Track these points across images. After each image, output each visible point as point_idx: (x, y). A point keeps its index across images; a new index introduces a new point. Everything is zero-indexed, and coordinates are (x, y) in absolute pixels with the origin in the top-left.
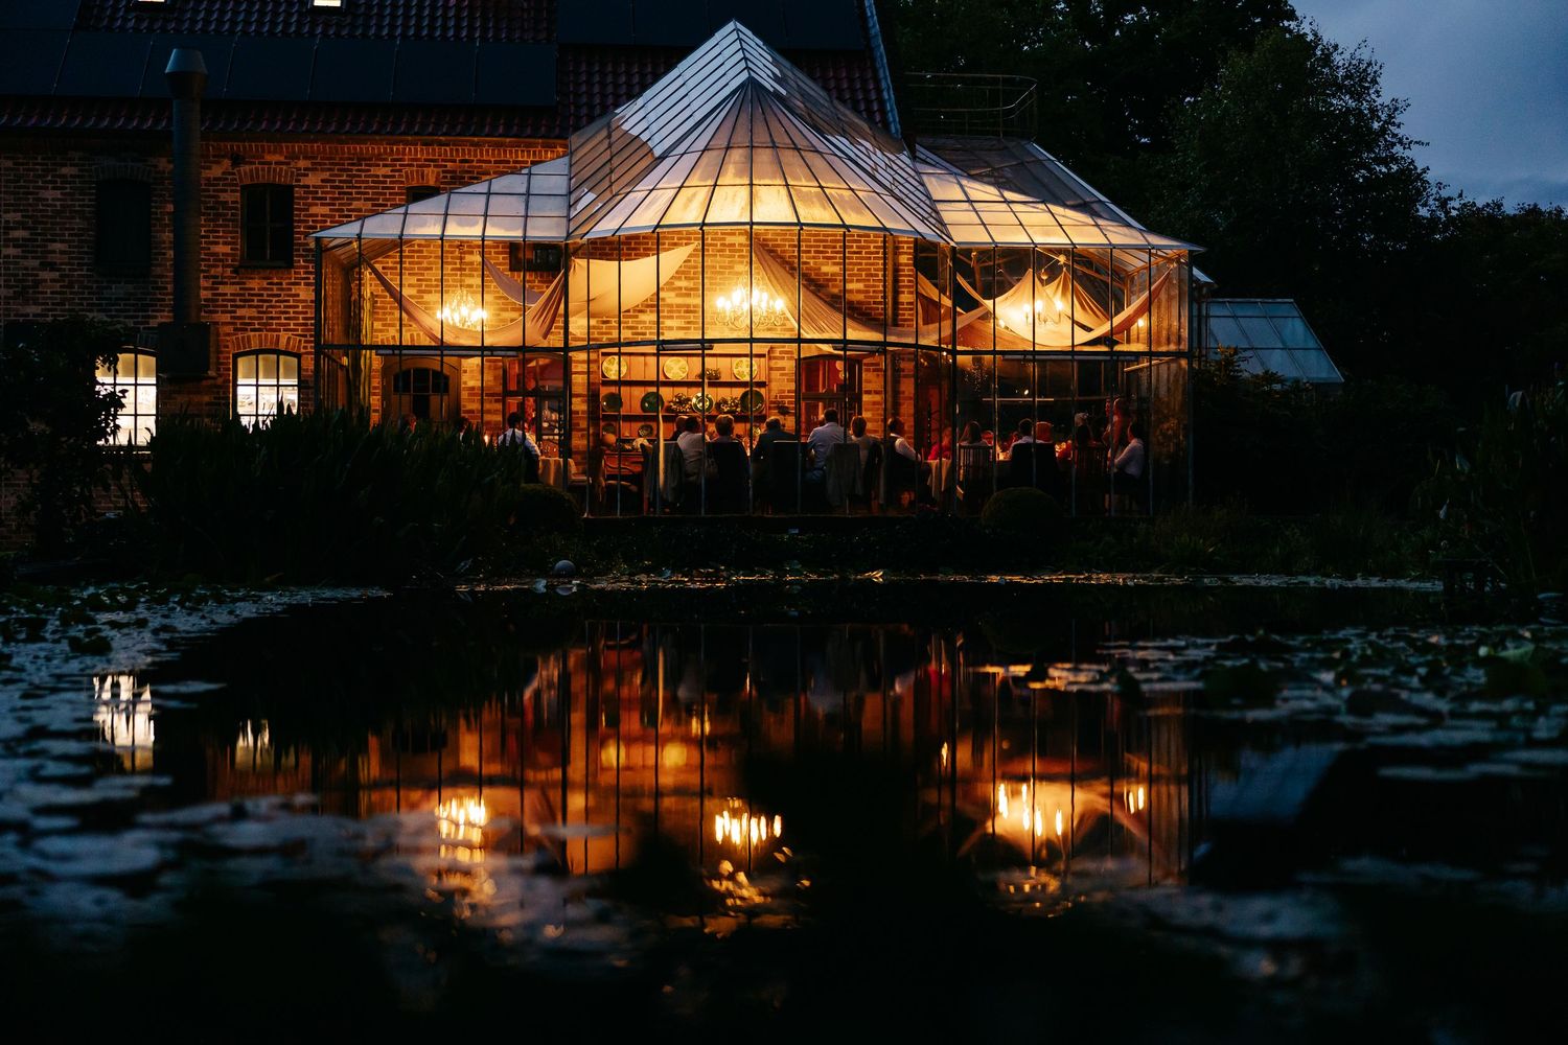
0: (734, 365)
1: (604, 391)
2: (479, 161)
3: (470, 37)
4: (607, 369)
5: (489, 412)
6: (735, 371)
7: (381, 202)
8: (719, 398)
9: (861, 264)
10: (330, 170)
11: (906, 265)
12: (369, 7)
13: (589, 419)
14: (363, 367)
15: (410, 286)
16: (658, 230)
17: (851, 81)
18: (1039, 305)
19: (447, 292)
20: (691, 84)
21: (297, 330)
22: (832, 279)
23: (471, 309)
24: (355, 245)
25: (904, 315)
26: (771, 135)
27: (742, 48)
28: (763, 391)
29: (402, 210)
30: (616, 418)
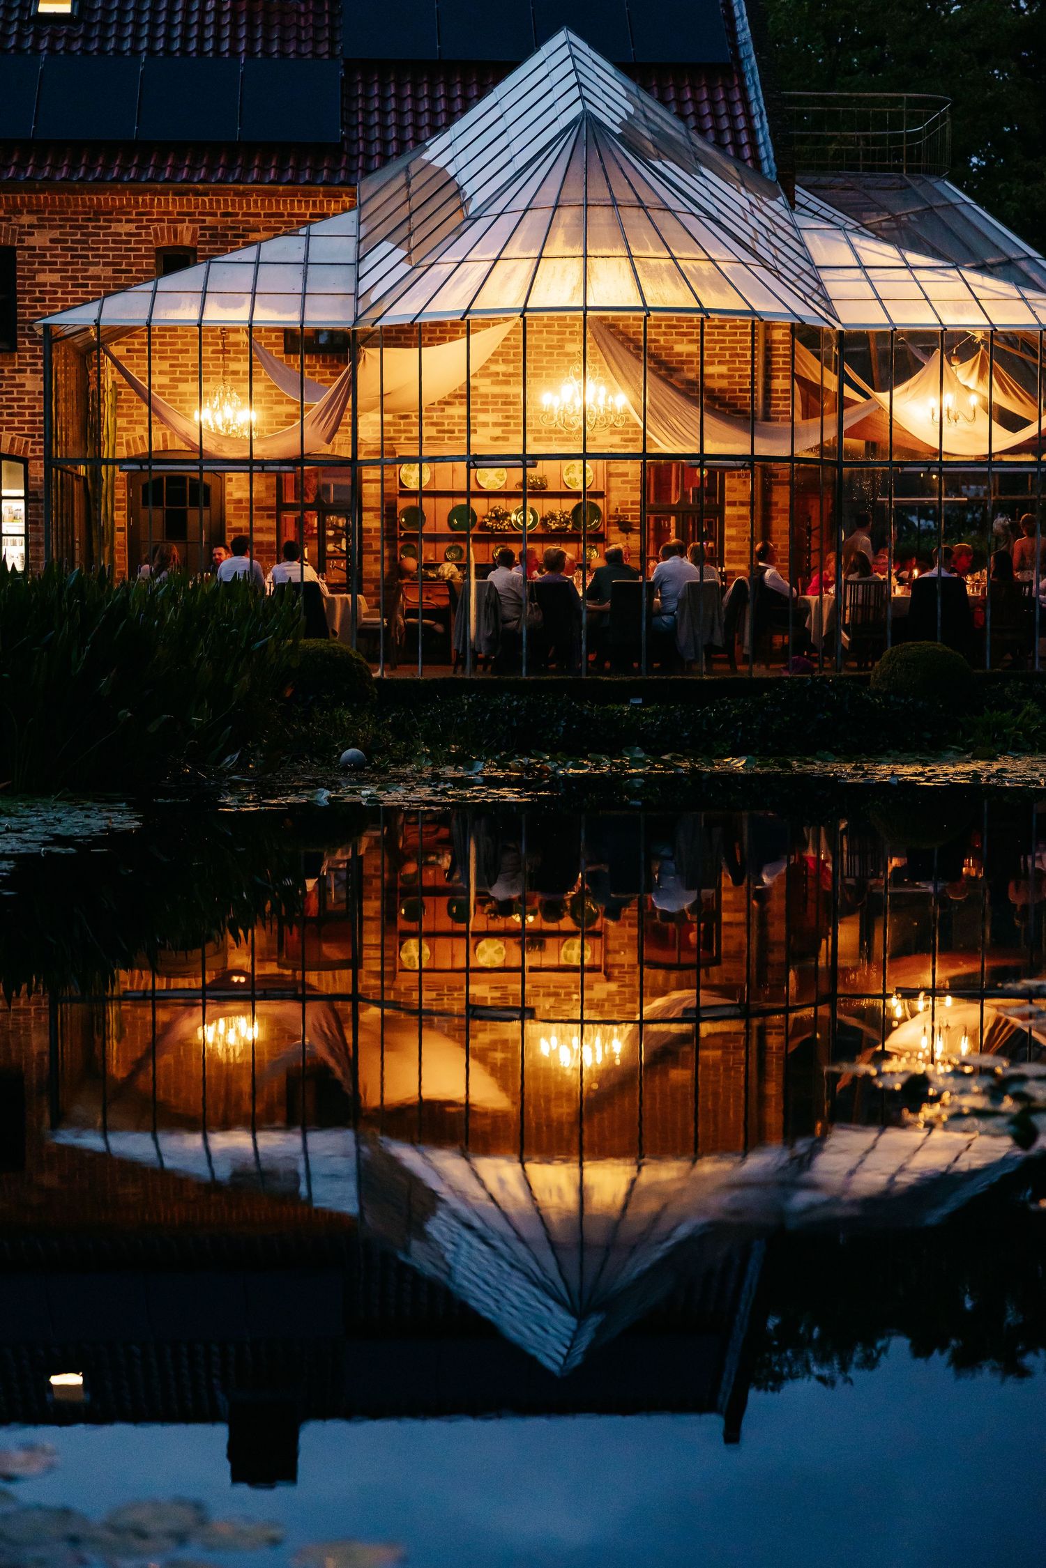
0: (565, 471)
1: (403, 504)
2: (245, 215)
3: (233, 51)
4: (406, 476)
5: (260, 530)
6: (566, 478)
7: (123, 267)
8: (546, 513)
9: (723, 341)
10: (61, 227)
11: (781, 342)
12: (107, 12)
13: (384, 539)
14: (104, 477)
15: (161, 373)
16: (468, 317)
17: (713, 103)
18: (949, 399)
19: (208, 380)
20: (510, 117)
21: (23, 429)
22: (685, 361)
23: (236, 409)
24: (93, 332)
25: (778, 405)
26: (611, 190)
27: (575, 70)
28: (599, 503)
29: (149, 286)
30: (415, 538)
